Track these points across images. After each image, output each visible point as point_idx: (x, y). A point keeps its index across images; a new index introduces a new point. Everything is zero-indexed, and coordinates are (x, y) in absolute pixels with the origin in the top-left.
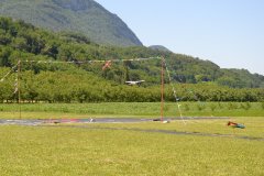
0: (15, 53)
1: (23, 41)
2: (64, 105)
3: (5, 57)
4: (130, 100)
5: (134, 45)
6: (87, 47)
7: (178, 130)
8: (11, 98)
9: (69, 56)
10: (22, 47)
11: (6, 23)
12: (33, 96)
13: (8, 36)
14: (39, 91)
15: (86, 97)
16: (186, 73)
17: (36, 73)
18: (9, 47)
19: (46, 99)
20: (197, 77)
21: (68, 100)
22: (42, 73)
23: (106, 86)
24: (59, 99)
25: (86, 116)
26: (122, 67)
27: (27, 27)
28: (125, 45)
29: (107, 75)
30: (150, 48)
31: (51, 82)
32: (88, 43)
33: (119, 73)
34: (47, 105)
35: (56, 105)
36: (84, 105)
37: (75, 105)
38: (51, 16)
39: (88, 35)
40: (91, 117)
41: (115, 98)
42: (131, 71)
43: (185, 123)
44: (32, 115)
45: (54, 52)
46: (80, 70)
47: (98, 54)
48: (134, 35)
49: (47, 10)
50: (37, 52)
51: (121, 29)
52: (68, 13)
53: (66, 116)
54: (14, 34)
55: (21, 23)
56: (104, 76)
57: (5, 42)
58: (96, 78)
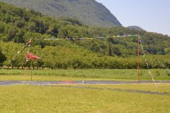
0: (28, 33)
1: (33, 24)
2: (63, 71)
3: (21, 36)
4: (112, 67)
5: (115, 26)
6: (79, 28)
7: (152, 91)
8: (25, 66)
9: (66, 35)
10: (32, 29)
11: (22, 12)
12: (40, 64)
13: (23, 21)
14: (44, 60)
15: (79, 65)
16: (157, 47)
17: (43, 47)
18: (23, 29)
19: (50, 66)
20: (166, 50)
21: (66, 67)
22: (47, 47)
23: (94, 57)
24: (59, 66)
25: (79, 79)
26: (105, 43)
27: (36, 14)
28: (108, 26)
29: (95, 49)
30: (128, 28)
31: (54, 54)
32: (81, 25)
33: (103, 47)
34: (51, 71)
35: (57, 71)
36: (78, 71)
37: (70, 71)
39: (80, 19)
40: (83, 80)
41: (100, 66)
42: (113, 46)
43: (156, 86)
44: (40, 78)
45: (55, 32)
46: (74, 45)
47: (87, 33)
48: (116, 18)
50: (43, 32)
51: (105, 14)
53: (64, 78)
54: (27, 20)
55: (32, 12)
56: (92, 49)
57: (21, 26)
58: (86, 51)
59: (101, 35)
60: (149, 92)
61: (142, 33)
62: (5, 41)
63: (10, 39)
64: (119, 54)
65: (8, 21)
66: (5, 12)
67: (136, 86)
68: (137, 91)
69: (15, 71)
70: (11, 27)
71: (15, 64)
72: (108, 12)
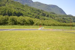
0: (40, 16)
2: (50, 27)
4: (63, 26)
6: (55, 15)
8: (39, 25)
9: (51, 17)
10: (42, 15)
11: (39, 10)
12: (44, 25)
13: (39, 13)
14: (45, 24)
15: (54, 25)
22: (45, 20)
23: (58, 23)
26: (62, 19)
29: (59, 21)
30: (68, 15)
31: (47, 22)
34: (46, 27)
35: (48, 27)
36: (54, 27)
37: (52, 27)
38: (47, 9)
39: (55, 12)
40: (55, 29)
41: (60, 25)
42: (64, 20)
45: (48, 16)
46: (53, 20)
47: (57, 16)
49: (46, 7)
50: (44, 16)
52: (51, 8)
54: (40, 12)
55: (42, 10)
56: (58, 21)
57: (38, 14)
58: (56, 21)
59: (61, 17)
60: (74, 33)
61: (72, 16)
62: (34, 18)
63: (35, 18)
64: (65, 22)
65: (35, 13)
66: (34, 10)
67: (70, 31)
68: (70, 33)
69: (37, 26)
70: (36, 14)
71: (37, 25)
72: (63, 11)
